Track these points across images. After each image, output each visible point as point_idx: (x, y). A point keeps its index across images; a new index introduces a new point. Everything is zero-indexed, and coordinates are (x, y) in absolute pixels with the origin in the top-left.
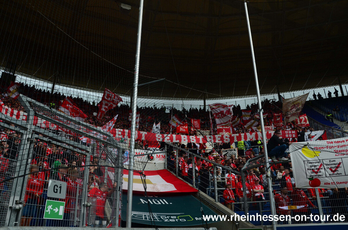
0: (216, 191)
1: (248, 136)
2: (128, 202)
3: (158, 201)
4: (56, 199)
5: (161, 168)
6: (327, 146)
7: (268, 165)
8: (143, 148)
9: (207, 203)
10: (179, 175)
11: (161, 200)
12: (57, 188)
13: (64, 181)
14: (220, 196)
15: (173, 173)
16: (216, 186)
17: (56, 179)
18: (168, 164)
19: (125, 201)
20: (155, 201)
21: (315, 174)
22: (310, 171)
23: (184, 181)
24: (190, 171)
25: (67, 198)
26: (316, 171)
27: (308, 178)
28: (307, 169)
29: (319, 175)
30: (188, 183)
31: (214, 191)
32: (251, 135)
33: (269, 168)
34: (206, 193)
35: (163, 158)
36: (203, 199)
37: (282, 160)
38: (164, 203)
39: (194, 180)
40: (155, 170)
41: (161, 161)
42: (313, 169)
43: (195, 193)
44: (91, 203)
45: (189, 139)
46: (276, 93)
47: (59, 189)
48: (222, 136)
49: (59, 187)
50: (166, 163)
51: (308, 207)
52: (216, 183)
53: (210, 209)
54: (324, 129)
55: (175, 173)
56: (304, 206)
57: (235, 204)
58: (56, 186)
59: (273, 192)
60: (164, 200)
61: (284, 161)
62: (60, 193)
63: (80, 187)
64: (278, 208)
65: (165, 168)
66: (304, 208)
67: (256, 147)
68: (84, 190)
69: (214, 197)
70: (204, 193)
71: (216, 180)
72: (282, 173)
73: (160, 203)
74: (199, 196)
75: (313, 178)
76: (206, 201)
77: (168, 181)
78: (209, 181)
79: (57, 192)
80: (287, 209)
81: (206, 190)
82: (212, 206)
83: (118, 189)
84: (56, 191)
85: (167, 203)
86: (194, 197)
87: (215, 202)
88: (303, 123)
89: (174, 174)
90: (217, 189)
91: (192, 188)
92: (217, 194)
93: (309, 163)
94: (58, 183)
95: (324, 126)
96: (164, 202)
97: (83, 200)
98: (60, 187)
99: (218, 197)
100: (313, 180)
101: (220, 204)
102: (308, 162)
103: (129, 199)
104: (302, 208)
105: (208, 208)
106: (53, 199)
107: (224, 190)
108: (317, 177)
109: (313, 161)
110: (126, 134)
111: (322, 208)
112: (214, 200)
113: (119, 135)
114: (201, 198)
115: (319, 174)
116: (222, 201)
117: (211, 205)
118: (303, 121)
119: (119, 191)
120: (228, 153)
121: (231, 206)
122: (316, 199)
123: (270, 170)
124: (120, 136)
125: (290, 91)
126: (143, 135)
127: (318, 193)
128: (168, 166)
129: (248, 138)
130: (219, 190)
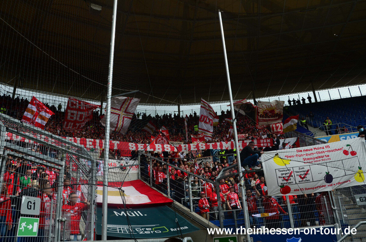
0: (191, 201)
1: (223, 145)
2: (103, 216)
3: (132, 213)
4: (30, 216)
5: (135, 178)
6: (297, 155)
7: (241, 175)
8: (115, 157)
9: (182, 213)
10: (154, 185)
11: (135, 212)
12: (31, 205)
13: (38, 197)
14: (195, 206)
15: (147, 183)
16: (191, 195)
17: (29, 195)
18: (141, 174)
19: (100, 215)
20: (129, 213)
21: (285, 182)
22: (281, 179)
23: (159, 191)
24: (165, 180)
25: (41, 214)
26: (287, 178)
27: (280, 186)
28: (278, 178)
29: (289, 183)
30: (162, 193)
31: (189, 201)
32: (227, 144)
33: (242, 177)
34: (181, 203)
35: (137, 168)
36: (178, 209)
37: (255, 169)
38: (138, 215)
39: (169, 190)
40: (128, 181)
41: (134, 171)
42: (283, 177)
43: (170, 204)
44: (65, 218)
45: (163, 148)
46: (252, 98)
47: (33, 205)
48: (198, 144)
49: (32, 203)
50: (140, 173)
51: (279, 214)
52: (191, 193)
53: (185, 219)
54: (297, 136)
55: (150, 184)
56: (275, 213)
57: (210, 214)
58: (30, 203)
59: (246, 200)
60: (138, 212)
61: (257, 170)
62: (34, 209)
63: (54, 202)
64: (251, 216)
65: (138, 178)
66: (275, 215)
67: (231, 155)
68: (59, 205)
69: (189, 207)
70: (179, 203)
71: (191, 189)
72: (255, 181)
73: (134, 215)
74: (174, 206)
75: (283, 185)
76: (182, 212)
77: (142, 192)
78: (184, 191)
79: (30, 209)
80: (260, 216)
81: (181, 200)
82: (188, 216)
83: (93, 203)
84: (29, 207)
85: (142, 215)
86: (169, 208)
87: (190, 212)
88: (279, 130)
89: (148, 185)
90: (192, 198)
91: (167, 198)
92: (192, 204)
93: (281, 171)
94: (32, 199)
95: (298, 133)
96: (138, 213)
97: (58, 215)
98: (34, 203)
99: (193, 207)
100: (284, 187)
101: (195, 214)
102: (279, 170)
103: (104, 212)
104: (274, 215)
105: (184, 218)
106: (27, 216)
107: (199, 199)
108: (287, 184)
109: (284, 169)
110: (98, 144)
111: (292, 214)
112: (189, 210)
113: (90, 145)
114: (176, 208)
115: (289, 181)
116: (197, 211)
117: (186, 215)
118: (279, 128)
119: (93, 204)
120: (203, 161)
121: (206, 215)
122: (287, 206)
123: (243, 179)
124: (91, 147)
125: (266, 96)
126: (116, 145)
127: (288, 200)
128: (141, 176)
129: (223, 147)
130: (194, 200)
